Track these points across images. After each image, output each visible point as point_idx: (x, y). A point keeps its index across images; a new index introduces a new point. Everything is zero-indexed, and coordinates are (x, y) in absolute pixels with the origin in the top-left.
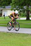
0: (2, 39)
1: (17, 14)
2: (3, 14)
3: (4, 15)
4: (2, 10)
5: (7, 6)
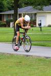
0: (37, 71)
1: (27, 22)
2: (38, 22)
3: (40, 25)
4: (35, 14)
5: (46, 5)
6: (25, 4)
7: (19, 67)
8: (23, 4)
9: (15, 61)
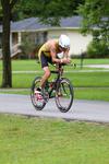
6: (25, 12)
7: (14, 139)
8: (21, 14)
9: (6, 127)
